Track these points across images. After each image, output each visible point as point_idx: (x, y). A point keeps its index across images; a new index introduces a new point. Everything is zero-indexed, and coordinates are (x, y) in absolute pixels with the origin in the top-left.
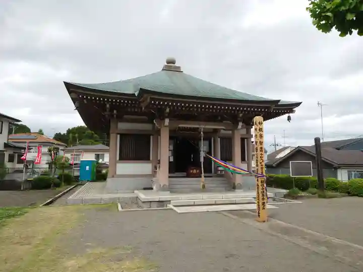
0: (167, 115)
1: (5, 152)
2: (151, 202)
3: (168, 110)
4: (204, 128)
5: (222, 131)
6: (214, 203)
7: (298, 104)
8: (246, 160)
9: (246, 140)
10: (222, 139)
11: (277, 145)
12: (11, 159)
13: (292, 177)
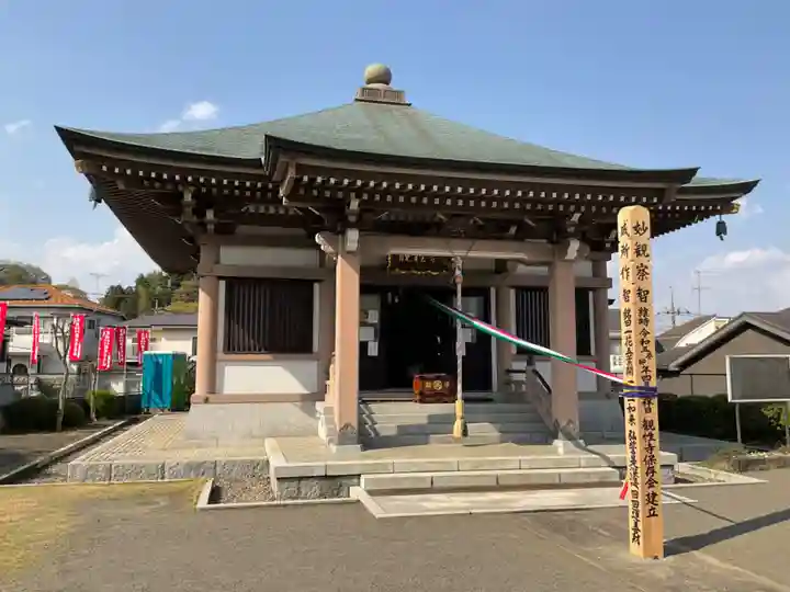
0: (352, 219)
2: (300, 479)
3: (354, 205)
4: (462, 258)
5: (521, 269)
6: (494, 484)
7: (746, 188)
8: (593, 351)
9: (591, 294)
10: (521, 291)
11: (679, 313)
13: (735, 404)
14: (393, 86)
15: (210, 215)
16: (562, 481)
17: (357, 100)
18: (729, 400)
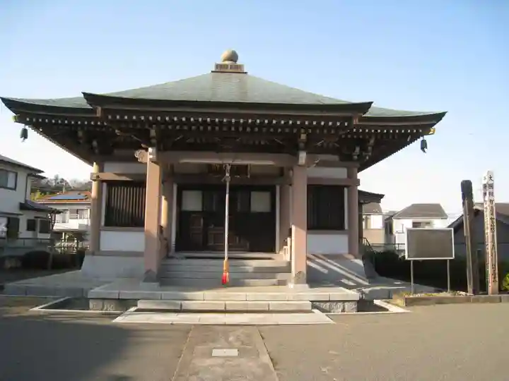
1: (20, 217)
6: (223, 309)
7: (438, 117)
8: (346, 227)
9: (346, 190)
12: (31, 226)
13: (410, 261)
14: (239, 63)
15: (95, 143)
16: (271, 309)
17: (212, 72)
18: (406, 258)
